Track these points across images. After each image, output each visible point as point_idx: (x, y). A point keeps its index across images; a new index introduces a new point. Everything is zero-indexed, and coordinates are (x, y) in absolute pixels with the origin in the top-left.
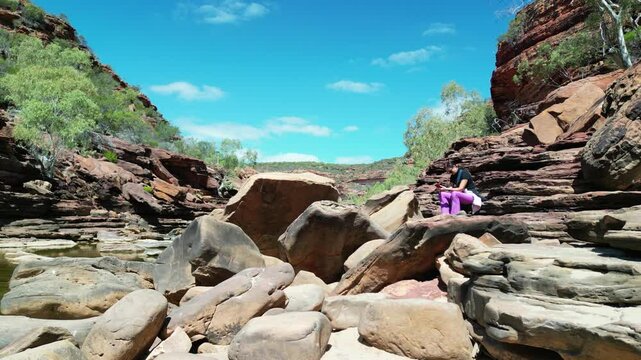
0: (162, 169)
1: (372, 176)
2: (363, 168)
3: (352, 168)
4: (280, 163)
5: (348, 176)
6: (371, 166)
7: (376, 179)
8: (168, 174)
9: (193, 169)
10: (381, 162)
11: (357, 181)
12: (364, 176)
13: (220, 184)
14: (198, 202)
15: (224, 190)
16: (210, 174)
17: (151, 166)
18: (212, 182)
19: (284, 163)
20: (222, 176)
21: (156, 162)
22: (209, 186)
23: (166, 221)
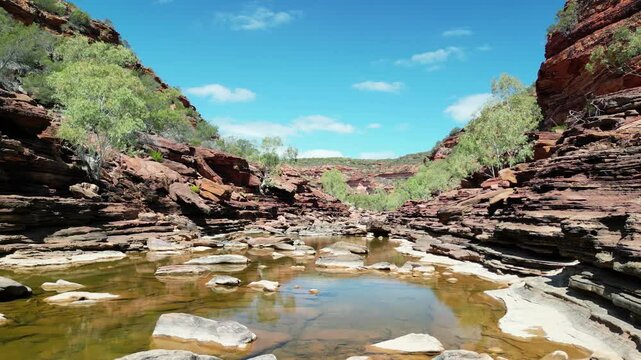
0: (206, 168)
1: (398, 171)
2: (390, 163)
3: (378, 163)
4: (309, 159)
5: (374, 170)
6: (397, 161)
7: (401, 174)
8: (213, 173)
9: (236, 167)
10: (407, 156)
11: (383, 175)
12: (390, 171)
13: (262, 181)
14: (242, 200)
15: (265, 187)
16: (252, 172)
17: (195, 165)
18: (254, 180)
19: (314, 159)
20: (263, 173)
21: (200, 160)
22: (251, 183)
23: (213, 221)
